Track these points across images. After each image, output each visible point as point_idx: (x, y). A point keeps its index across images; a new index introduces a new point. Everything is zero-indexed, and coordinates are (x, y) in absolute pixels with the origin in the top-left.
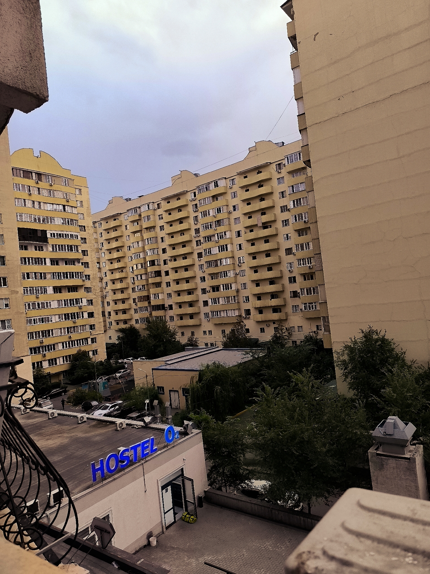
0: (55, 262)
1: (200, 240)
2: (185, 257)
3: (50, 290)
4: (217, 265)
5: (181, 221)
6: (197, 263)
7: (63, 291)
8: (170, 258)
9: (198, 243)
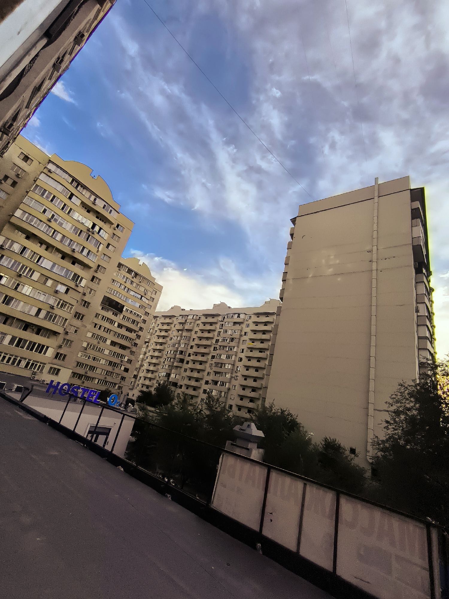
0: (120, 326)
1: (217, 347)
2: (203, 355)
3: (108, 342)
4: (221, 367)
5: (209, 331)
6: (210, 362)
7: (116, 346)
8: (193, 353)
9: (215, 349)
